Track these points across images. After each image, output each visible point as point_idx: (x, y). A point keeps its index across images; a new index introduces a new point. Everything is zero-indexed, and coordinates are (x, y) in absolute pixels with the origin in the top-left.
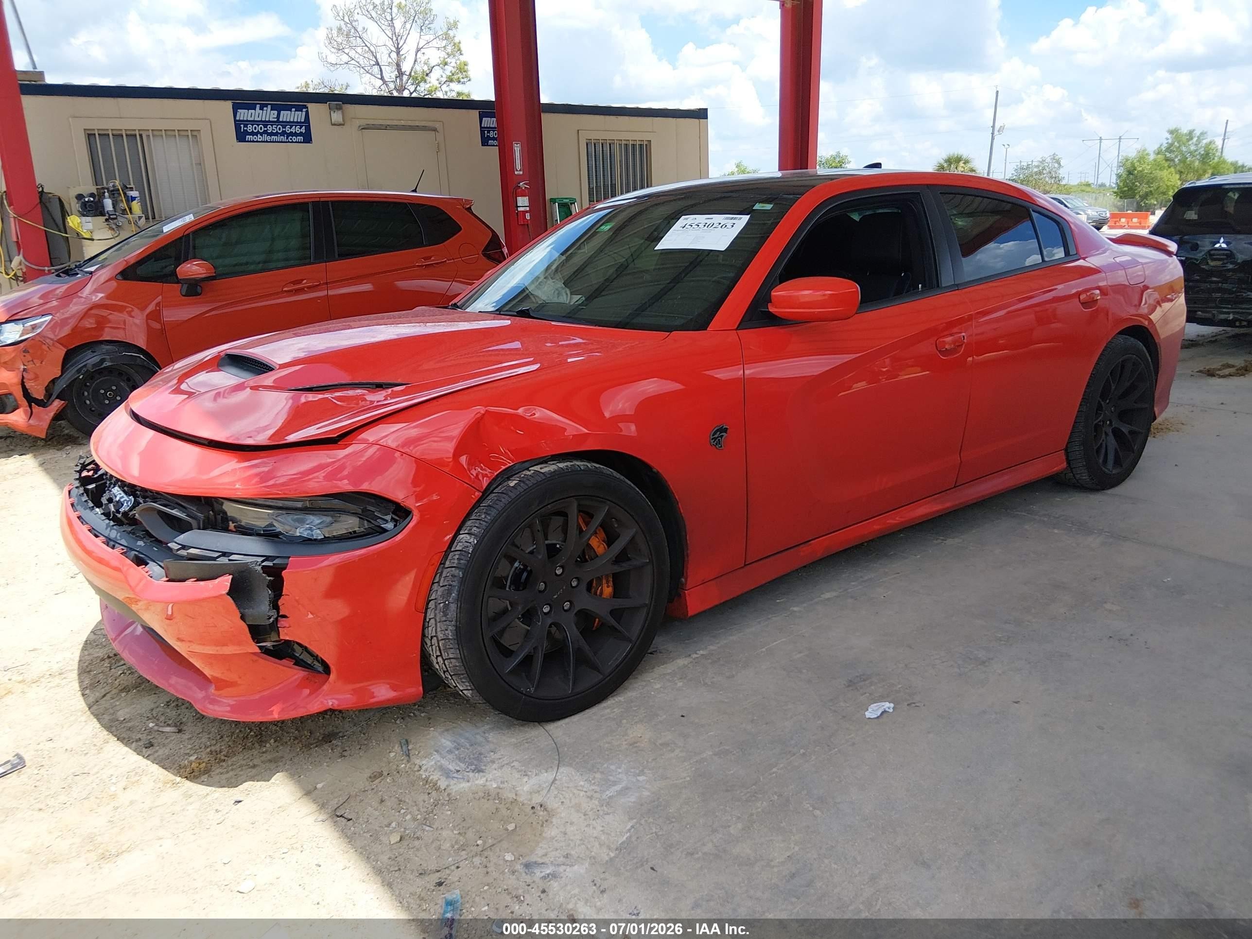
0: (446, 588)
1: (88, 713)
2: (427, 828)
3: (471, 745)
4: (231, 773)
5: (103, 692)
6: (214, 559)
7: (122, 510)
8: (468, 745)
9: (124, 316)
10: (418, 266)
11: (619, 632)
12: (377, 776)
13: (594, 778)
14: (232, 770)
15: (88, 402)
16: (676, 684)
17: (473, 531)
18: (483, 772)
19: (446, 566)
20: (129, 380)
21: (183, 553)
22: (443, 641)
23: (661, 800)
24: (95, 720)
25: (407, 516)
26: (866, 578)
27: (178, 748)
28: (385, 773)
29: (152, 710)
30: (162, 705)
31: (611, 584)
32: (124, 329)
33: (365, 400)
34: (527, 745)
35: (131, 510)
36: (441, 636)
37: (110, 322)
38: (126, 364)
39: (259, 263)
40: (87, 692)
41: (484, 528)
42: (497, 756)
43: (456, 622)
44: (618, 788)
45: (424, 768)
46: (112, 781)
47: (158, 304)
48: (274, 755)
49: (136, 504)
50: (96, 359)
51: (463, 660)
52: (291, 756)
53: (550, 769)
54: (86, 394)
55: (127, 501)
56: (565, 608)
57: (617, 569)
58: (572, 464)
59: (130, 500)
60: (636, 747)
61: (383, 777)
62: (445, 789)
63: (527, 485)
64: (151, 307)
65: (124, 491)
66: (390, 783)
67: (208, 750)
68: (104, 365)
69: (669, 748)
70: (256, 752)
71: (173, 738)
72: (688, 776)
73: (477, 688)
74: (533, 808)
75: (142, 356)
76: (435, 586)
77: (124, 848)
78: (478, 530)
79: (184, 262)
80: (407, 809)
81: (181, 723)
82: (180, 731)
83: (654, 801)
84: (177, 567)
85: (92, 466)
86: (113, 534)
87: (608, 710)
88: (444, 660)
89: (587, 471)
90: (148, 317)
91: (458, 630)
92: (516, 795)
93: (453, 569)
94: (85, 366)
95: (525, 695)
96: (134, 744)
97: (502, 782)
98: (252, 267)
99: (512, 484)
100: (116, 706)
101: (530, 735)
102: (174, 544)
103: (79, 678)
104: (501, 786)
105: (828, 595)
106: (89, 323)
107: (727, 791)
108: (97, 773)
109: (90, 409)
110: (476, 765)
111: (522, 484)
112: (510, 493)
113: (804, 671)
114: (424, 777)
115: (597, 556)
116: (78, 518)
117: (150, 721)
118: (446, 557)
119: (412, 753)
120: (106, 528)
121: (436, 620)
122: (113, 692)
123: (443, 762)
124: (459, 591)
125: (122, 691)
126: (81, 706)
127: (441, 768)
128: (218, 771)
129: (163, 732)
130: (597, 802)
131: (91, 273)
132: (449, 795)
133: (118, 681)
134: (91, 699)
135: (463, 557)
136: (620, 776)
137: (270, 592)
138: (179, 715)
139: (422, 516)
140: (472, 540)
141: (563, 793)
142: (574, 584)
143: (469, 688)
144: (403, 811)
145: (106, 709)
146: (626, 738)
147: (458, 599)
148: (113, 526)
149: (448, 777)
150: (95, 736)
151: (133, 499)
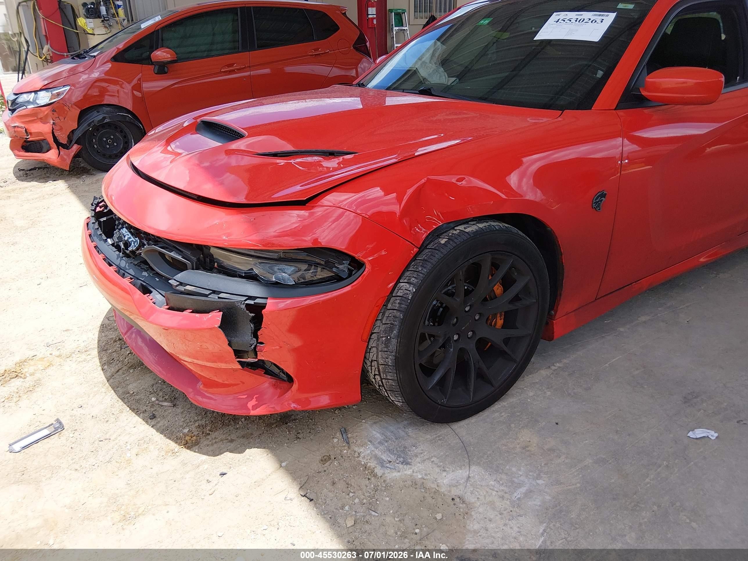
0: (388, 326)
1: (107, 384)
2: (373, 513)
3: (396, 439)
4: (215, 446)
5: (117, 368)
6: (206, 296)
7: (130, 249)
8: (394, 439)
9: (118, 87)
10: (310, 55)
11: (509, 355)
12: (325, 460)
13: (501, 479)
14: (216, 442)
15: (95, 146)
16: (545, 393)
17: (412, 281)
18: (410, 465)
19: (388, 308)
20: (121, 132)
21: (181, 288)
22: (383, 366)
23: (562, 505)
24: (113, 391)
25: (362, 267)
26: (669, 305)
27: (174, 420)
28: (332, 457)
29: (153, 385)
30: (160, 382)
31: (503, 317)
32: (118, 97)
33: (321, 166)
34: (440, 442)
35: (138, 249)
36: (381, 361)
37: (108, 91)
38: (120, 121)
39: (205, 51)
40: (106, 367)
41: (422, 279)
42: (419, 450)
43: (396, 353)
44: (523, 490)
45: (362, 455)
46: (128, 447)
47: (139, 80)
48: (246, 432)
49: (142, 245)
50: (100, 117)
51: (400, 382)
52: (258, 433)
53: (463, 467)
54: (94, 141)
55: (134, 243)
56: (469, 336)
57: (511, 307)
58: (488, 224)
59: (136, 241)
60: (528, 451)
61: (331, 461)
62: (381, 476)
63: (456, 243)
64: (135, 81)
65: (131, 232)
66: (337, 467)
67: (197, 424)
68: (105, 121)
69: (556, 454)
70: (232, 428)
71: (170, 411)
72: (578, 483)
73: (407, 401)
74: (453, 499)
75: (129, 116)
76: (378, 323)
77: (140, 511)
78: (416, 281)
79: (155, 50)
80: (354, 493)
81: (175, 398)
82: (174, 406)
83: (557, 506)
84: (176, 299)
85: (103, 203)
86: (123, 263)
87: (497, 414)
88: (382, 379)
89: (501, 230)
90: (134, 88)
91: (397, 360)
92: (438, 486)
93: (395, 311)
94: (93, 121)
95: (440, 405)
96: (141, 415)
97: (426, 475)
98: (198, 54)
99: (443, 241)
100: (126, 380)
101: (441, 433)
102: (173, 281)
103: (99, 355)
104: (425, 477)
105: (643, 318)
106: (95, 92)
107: (614, 499)
108: (116, 438)
109: (97, 151)
110: (403, 458)
111: (451, 242)
112: (442, 250)
113: (646, 387)
114: (363, 463)
115: (496, 297)
116: (95, 247)
117: (152, 395)
118: (388, 301)
119: (351, 440)
120: (117, 259)
121: (377, 349)
122: (124, 369)
123: (376, 452)
124: (399, 330)
125: (130, 368)
126: (102, 379)
127: (376, 457)
128: (205, 443)
129: (162, 406)
130: (508, 503)
131: (95, 57)
132: (384, 481)
133: (127, 359)
134: (109, 374)
135: (403, 302)
136: (522, 478)
137: (252, 326)
138: (173, 391)
139: (373, 268)
140: (411, 289)
141: (478, 490)
142: (477, 317)
143: (401, 401)
144: (351, 495)
145: (120, 383)
146: (518, 441)
147: (398, 336)
148: (122, 257)
149: (382, 466)
150: (112, 406)
151: (138, 241)
